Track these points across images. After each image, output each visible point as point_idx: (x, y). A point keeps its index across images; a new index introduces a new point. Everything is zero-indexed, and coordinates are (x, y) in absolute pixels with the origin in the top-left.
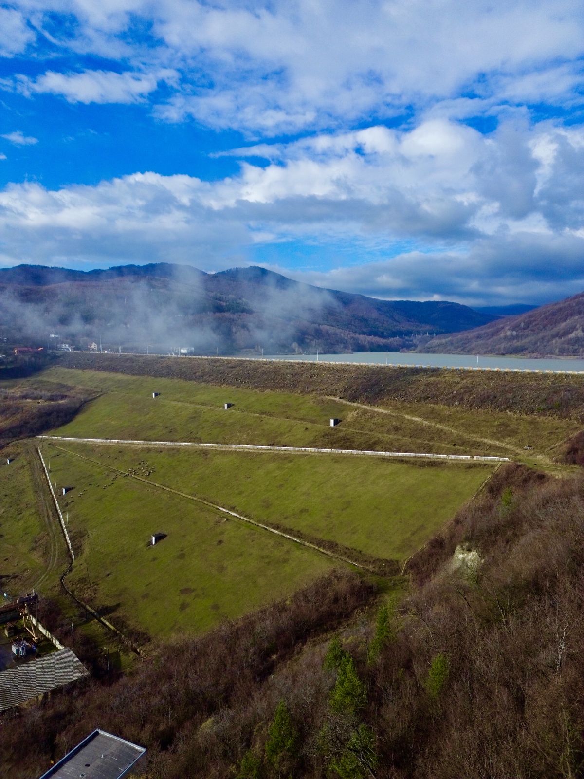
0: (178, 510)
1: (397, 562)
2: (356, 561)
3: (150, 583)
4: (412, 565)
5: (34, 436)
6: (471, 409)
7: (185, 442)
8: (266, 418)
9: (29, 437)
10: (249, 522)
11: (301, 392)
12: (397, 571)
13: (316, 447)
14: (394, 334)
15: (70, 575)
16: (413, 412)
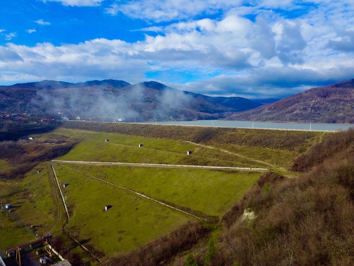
0: (118, 194)
1: (218, 217)
2: (199, 217)
3: (104, 229)
4: (224, 219)
5: (50, 160)
6: (250, 147)
7: (121, 162)
8: (158, 151)
9: (48, 161)
10: (150, 199)
11: (174, 139)
12: (218, 221)
13: (181, 164)
14: (215, 112)
15: (67, 225)
16: (225, 148)
